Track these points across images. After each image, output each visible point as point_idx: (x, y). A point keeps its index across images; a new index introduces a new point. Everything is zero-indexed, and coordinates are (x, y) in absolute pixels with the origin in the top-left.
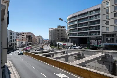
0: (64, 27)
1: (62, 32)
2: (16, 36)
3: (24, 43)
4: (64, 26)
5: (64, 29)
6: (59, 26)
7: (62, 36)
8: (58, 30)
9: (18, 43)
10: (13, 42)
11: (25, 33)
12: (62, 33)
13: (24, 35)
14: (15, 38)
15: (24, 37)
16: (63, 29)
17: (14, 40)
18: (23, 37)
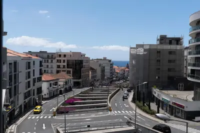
0: (178, 41)
1: (172, 57)
2: (41, 70)
3: (61, 83)
4: (177, 36)
5: (178, 47)
6: (163, 39)
7: (169, 70)
8: (159, 52)
9: (45, 86)
10: (34, 85)
11: (65, 56)
12: (170, 61)
13: (62, 58)
14: (37, 75)
15: (62, 64)
16: (173, 47)
17: (34, 80)
18: (59, 66)
